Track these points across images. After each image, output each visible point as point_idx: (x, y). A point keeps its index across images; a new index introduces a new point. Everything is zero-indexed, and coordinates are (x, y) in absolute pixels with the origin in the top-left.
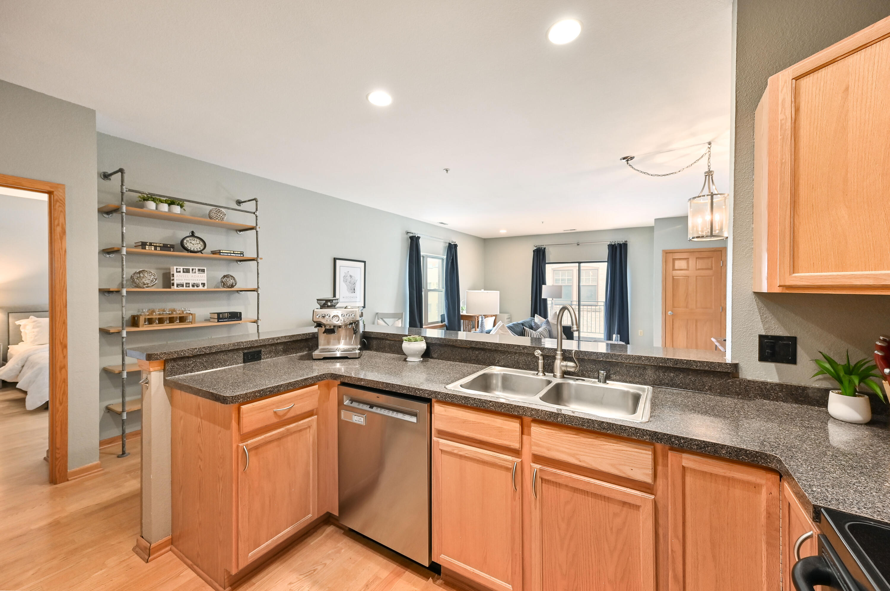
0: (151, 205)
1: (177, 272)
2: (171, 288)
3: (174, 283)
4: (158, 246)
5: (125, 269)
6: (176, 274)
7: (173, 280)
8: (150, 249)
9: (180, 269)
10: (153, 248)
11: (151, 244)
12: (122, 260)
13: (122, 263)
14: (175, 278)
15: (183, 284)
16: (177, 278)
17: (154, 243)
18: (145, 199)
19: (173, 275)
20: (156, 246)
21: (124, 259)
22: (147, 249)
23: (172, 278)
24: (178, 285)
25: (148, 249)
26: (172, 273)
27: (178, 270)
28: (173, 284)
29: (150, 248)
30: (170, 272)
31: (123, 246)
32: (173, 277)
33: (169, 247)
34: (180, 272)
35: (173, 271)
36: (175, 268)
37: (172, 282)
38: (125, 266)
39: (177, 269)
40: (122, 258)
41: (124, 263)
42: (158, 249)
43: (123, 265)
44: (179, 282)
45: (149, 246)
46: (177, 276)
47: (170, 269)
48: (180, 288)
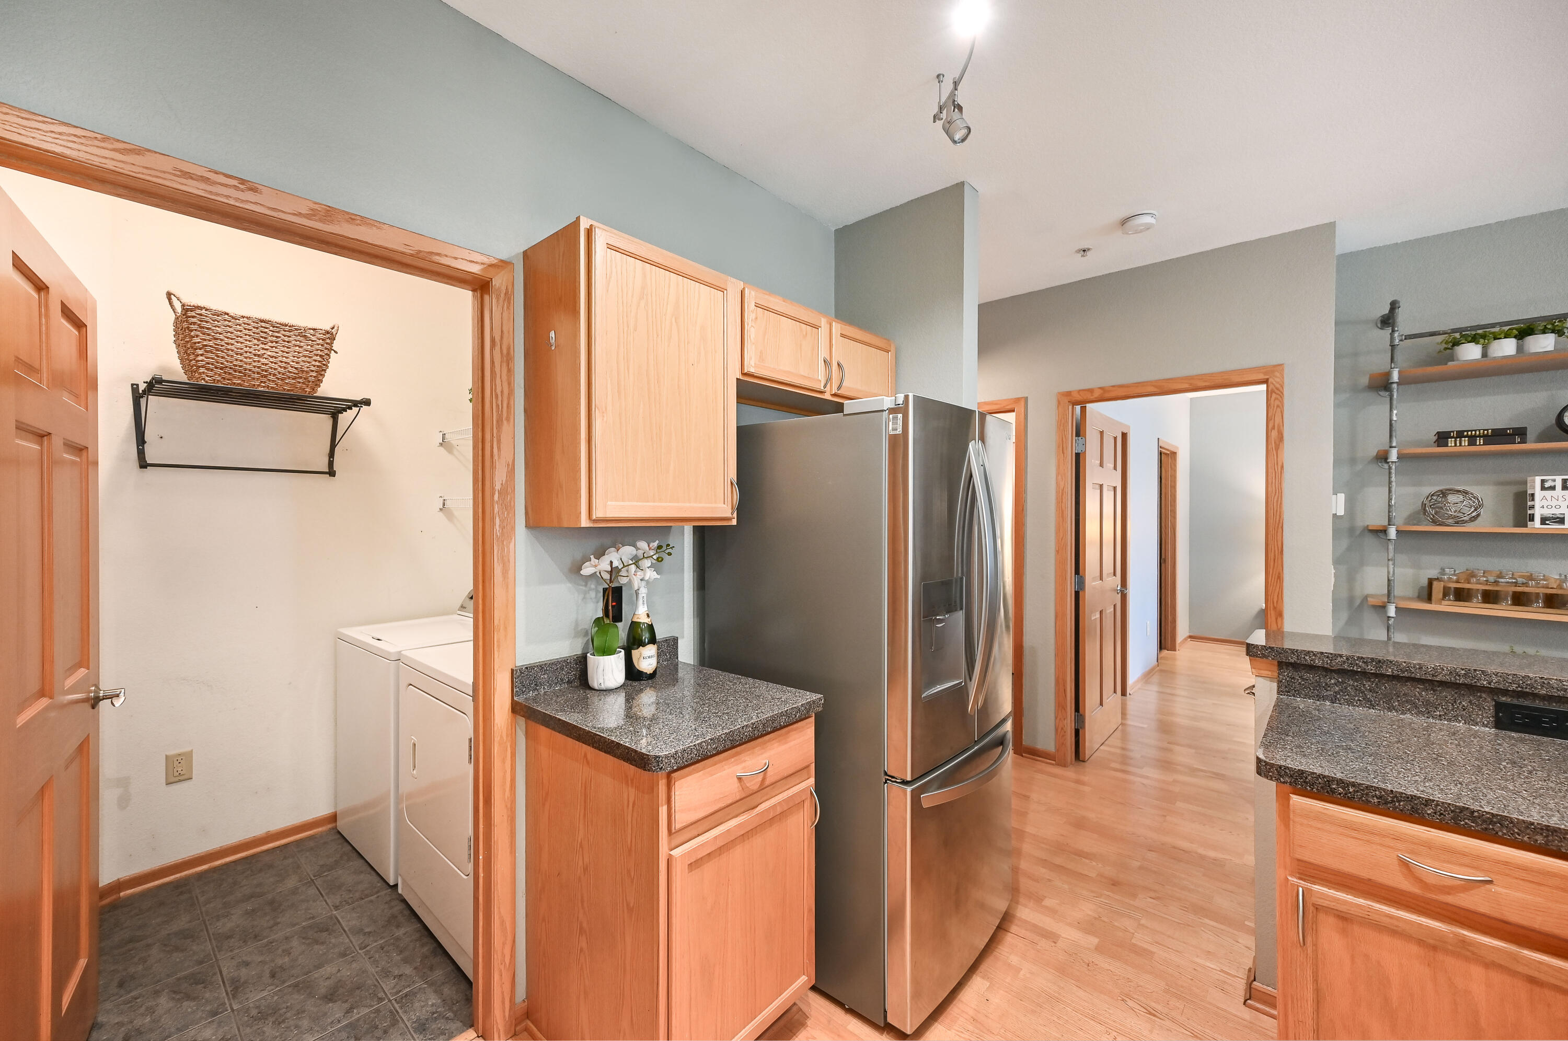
0: (1471, 352)
1: (1543, 488)
2: (1526, 526)
3: (1533, 514)
4: (1480, 436)
5: (1393, 489)
6: (1539, 494)
7: (1533, 507)
8: (1458, 444)
9: (1554, 481)
10: (1465, 441)
11: (1460, 435)
12: (1390, 473)
13: (1390, 477)
14: (1538, 503)
15: (1562, 516)
16: (1545, 503)
17: (1467, 431)
18: (1456, 343)
19: (1533, 495)
20: (1475, 436)
21: (1393, 471)
22: (1449, 445)
23: (1529, 503)
24: (1544, 520)
25: (1453, 445)
26: (1529, 492)
27: (1547, 485)
28: (1532, 518)
29: (1458, 442)
30: (1526, 492)
31: (1391, 447)
32: (1533, 500)
33: (1509, 435)
34: (1553, 488)
35: (1534, 488)
36: (1538, 479)
37: (1529, 512)
38: (1394, 484)
39: (1543, 481)
40: (1390, 468)
41: (1393, 479)
42: (1480, 441)
43: (1390, 482)
44: (1548, 512)
45: (1456, 438)
46: (1544, 498)
47: (1525, 483)
48: (1554, 527)
